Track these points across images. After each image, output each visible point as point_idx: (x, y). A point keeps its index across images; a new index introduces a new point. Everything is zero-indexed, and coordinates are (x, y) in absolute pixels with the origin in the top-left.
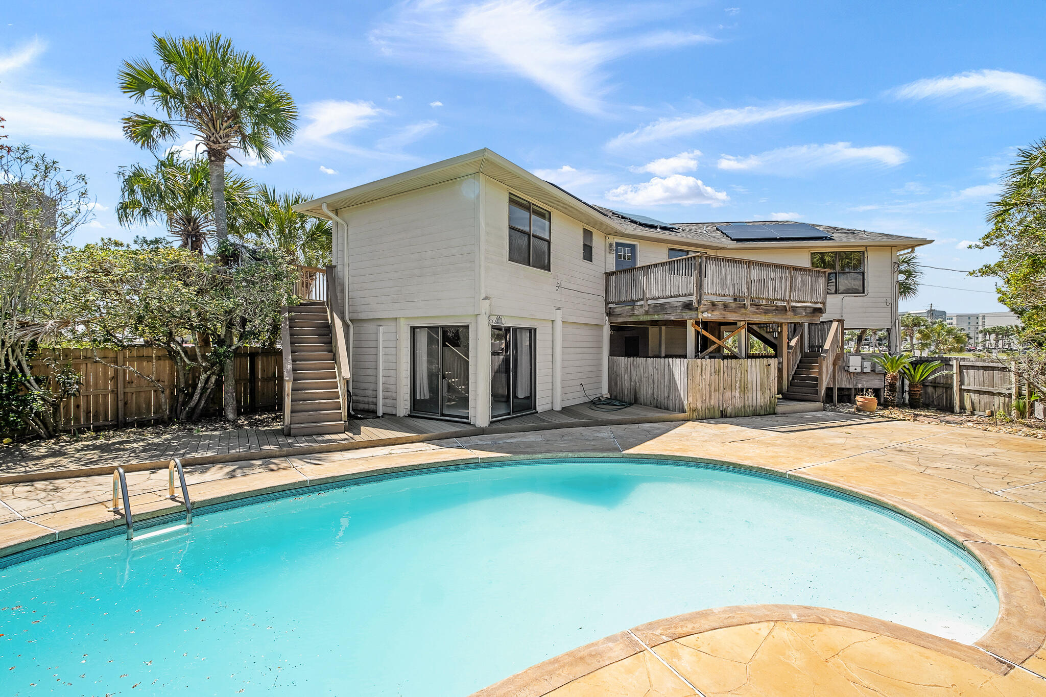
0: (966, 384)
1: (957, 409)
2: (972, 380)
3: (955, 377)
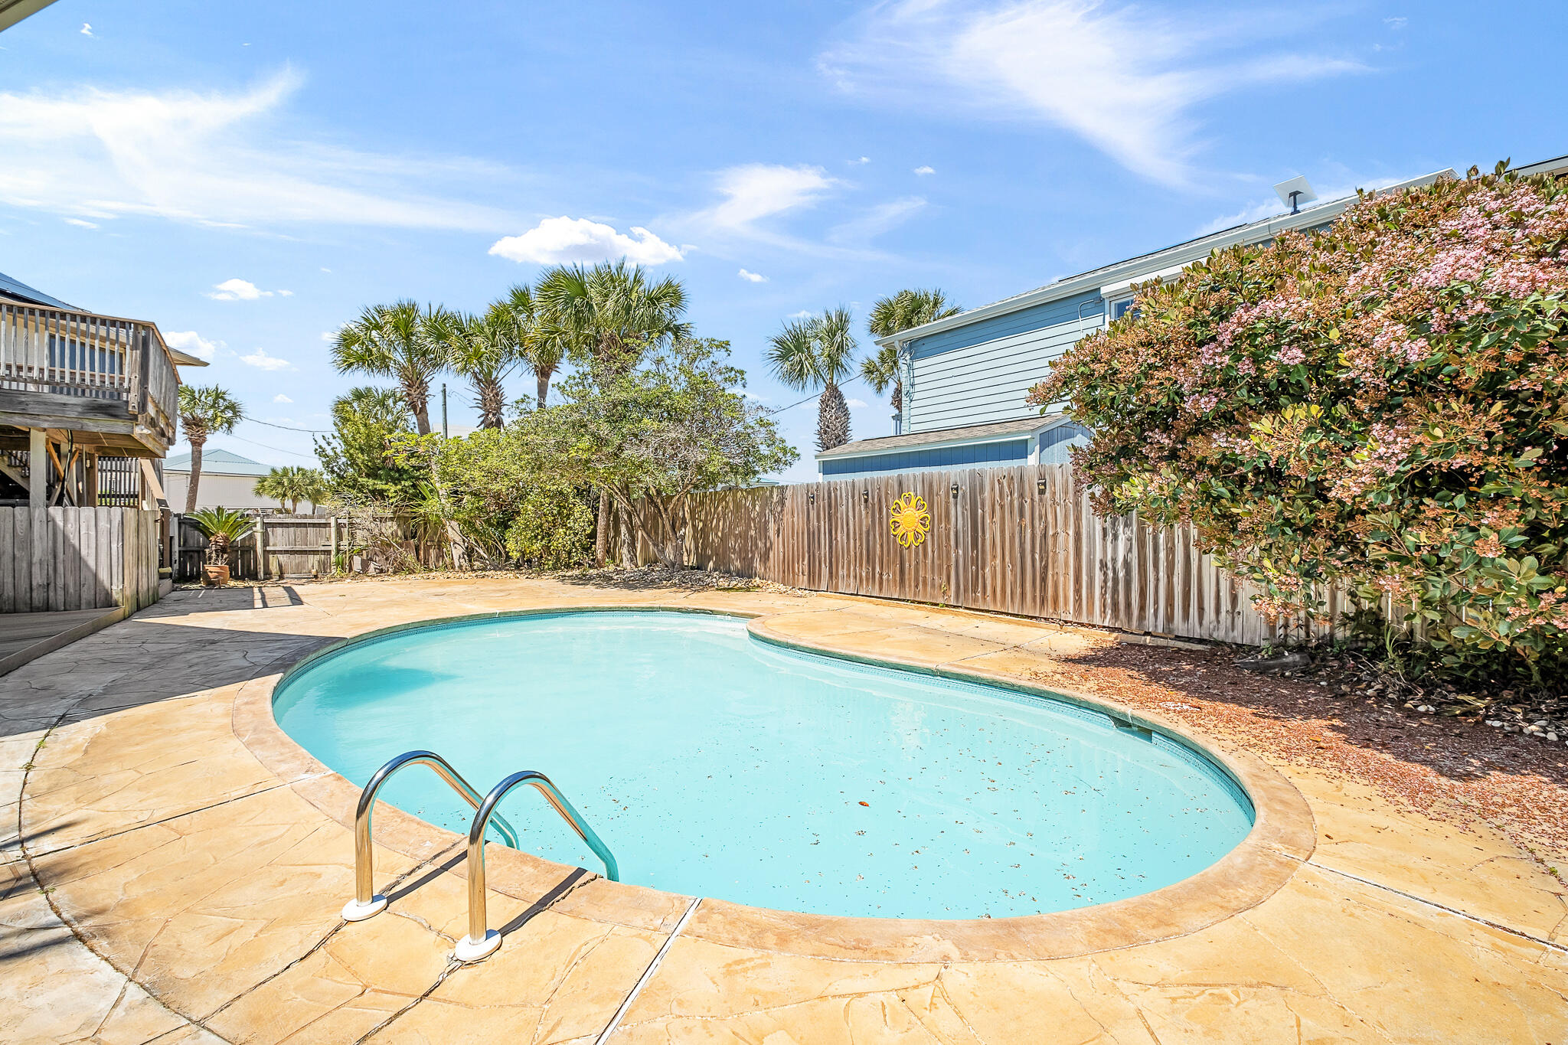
0: (271, 544)
1: (261, 575)
2: (280, 539)
3: (259, 537)
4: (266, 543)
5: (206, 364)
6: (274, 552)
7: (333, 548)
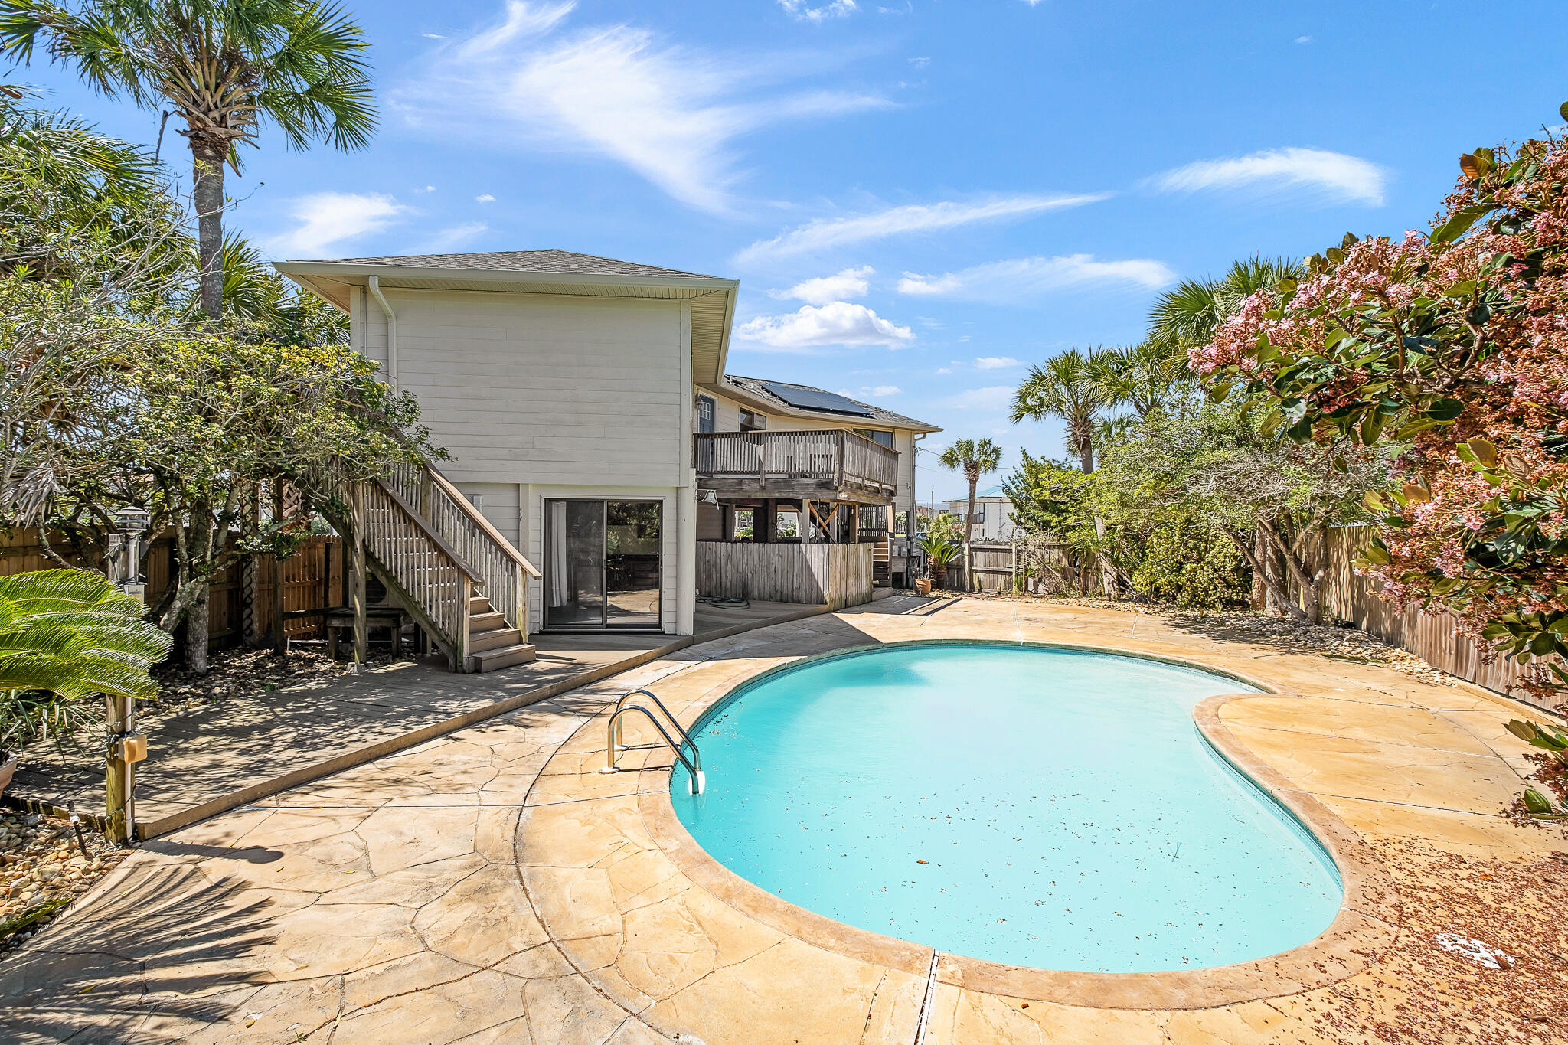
0: (975, 564)
1: (968, 587)
2: (981, 561)
3: (967, 558)
4: (971, 564)
5: (942, 430)
6: (977, 571)
7: (1014, 570)
